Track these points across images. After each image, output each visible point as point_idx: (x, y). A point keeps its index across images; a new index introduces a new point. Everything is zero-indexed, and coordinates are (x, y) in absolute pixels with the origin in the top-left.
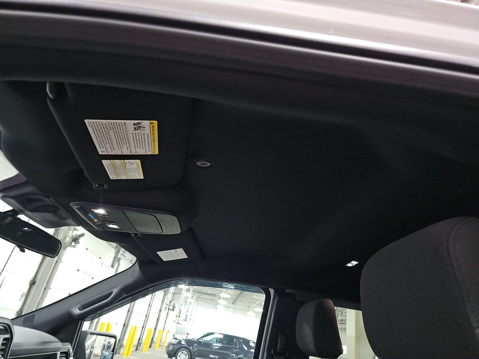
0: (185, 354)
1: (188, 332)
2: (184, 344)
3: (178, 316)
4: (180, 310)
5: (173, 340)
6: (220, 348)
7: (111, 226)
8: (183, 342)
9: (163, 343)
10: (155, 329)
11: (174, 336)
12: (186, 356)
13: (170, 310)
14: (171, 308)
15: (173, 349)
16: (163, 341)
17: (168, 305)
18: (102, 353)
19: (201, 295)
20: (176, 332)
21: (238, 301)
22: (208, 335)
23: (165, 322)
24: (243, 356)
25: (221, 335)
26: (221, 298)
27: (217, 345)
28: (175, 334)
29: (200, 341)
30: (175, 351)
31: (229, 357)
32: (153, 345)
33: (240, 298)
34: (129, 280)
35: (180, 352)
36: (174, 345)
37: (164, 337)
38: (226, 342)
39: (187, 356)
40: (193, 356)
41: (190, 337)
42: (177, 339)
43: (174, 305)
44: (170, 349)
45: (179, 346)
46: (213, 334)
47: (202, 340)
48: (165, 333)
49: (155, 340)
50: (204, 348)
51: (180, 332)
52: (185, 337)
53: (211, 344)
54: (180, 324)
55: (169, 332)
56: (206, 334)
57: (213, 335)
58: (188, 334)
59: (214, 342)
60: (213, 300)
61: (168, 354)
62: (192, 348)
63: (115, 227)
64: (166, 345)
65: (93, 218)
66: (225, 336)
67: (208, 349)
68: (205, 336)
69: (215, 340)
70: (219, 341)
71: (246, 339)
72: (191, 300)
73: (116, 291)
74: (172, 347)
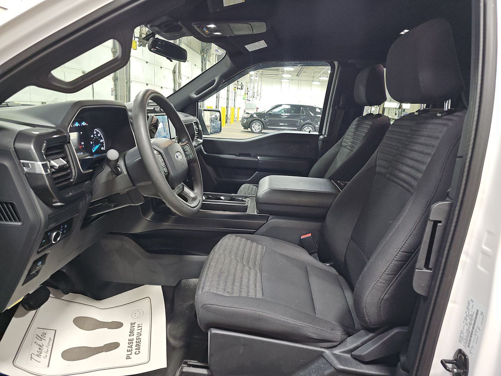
0: (258, 125)
1: (257, 107)
2: (255, 117)
3: (246, 94)
4: (248, 88)
5: (246, 115)
6: (288, 117)
7: (215, 34)
8: (255, 116)
9: (236, 118)
10: (227, 107)
11: (245, 112)
12: (259, 126)
13: (239, 89)
14: (240, 87)
15: (247, 122)
16: (236, 116)
17: (236, 84)
18: (211, 125)
19: (264, 72)
20: (246, 108)
21: (302, 72)
22: (277, 107)
23: (235, 100)
24: (310, 121)
25: (288, 106)
26: (285, 72)
27: (285, 115)
28: (245, 110)
29: (270, 113)
30: (249, 124)
31: (297, 123)
32: (228, 121)
33: (305, 70)
34: (224, 69)
35: (254, 124)
36: (247, 118)
37: (236, 113)
38: (293, 111)
39: (261, 126)
40: (265, 126)
41: (259, 111)
42: (249, 114)
43: (242, 84)
44: (245, 122)
45: (251, 119)
46: (280, 105)
47: (272, 112)
48: (236, 110)
49: (229, 116)
50: (274, 118)
51: (250, 108)
52: (255, 111)
53: (280, 115)
54: (250, 100)
55: (240, 108)
56: (274, 107)
57: (280, 107)
58: (257, 109)
59: (282, 112)
60: (277, 75)
61: (243, 126)
62: (263, 119)
63: (219, 34)
64: (240, 120)
65: (206, 30)
66: (292, 106)
67: (277, 119)
68: (274, 108)
69: (283, 111)
70: (286, 111)
71: (312, 107)
72: (256, 78)
73: (218, 79)
74: (246, 120)
